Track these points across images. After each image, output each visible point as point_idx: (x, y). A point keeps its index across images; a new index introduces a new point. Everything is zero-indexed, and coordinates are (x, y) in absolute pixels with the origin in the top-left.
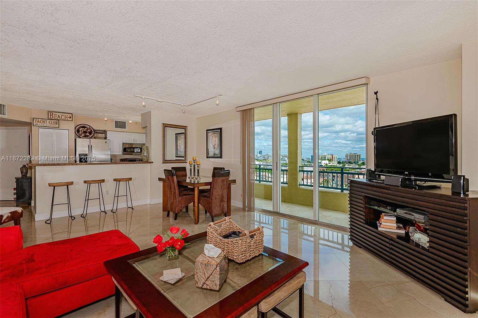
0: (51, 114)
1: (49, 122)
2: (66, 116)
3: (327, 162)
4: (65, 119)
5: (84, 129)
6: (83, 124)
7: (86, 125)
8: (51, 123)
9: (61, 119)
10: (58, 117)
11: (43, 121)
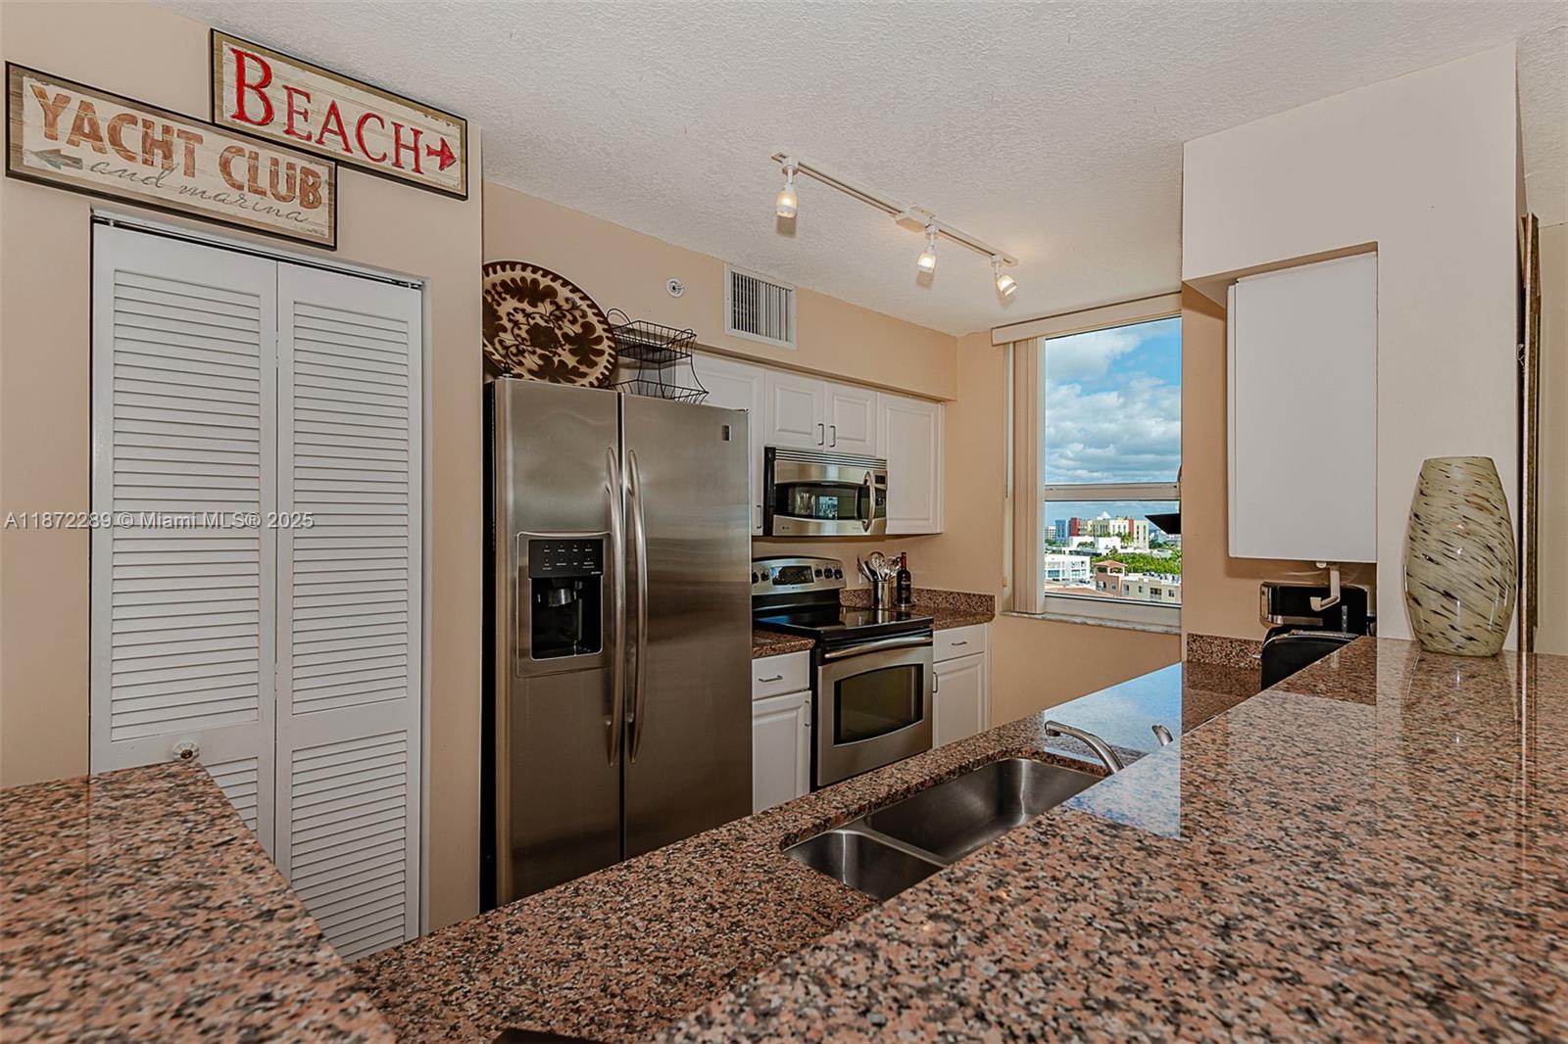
0: (254, 74)
1: (225, 166)
2: (407, 137)
3: (1116, 542)
4: (397, 164)
5: (529, 309)
6: (525, 267)
7: (546, 273)
8: (253, 178)
9: (357, 156)
10: (325, 129)
11: (146, 136)
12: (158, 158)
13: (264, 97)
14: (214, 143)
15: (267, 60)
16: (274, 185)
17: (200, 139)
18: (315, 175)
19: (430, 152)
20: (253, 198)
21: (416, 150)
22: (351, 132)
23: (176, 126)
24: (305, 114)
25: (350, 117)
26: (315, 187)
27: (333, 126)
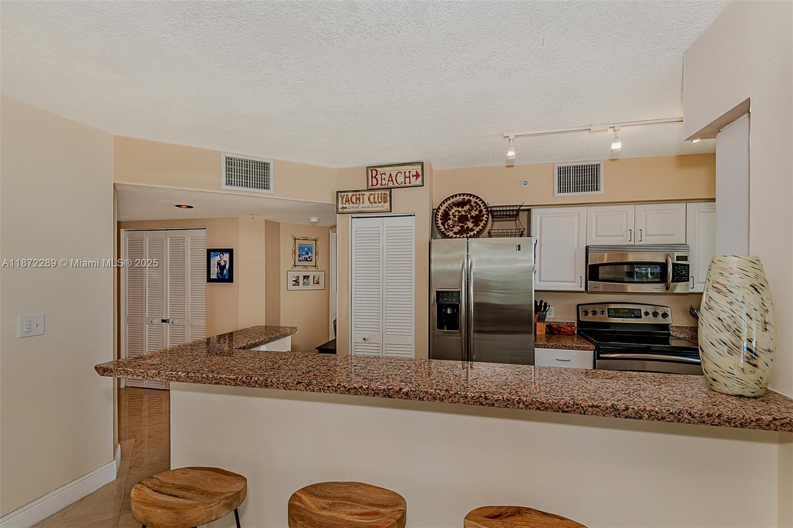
0: (374, 173)
1: (369, 199)
2: (407, 174)
4: (405, 183)
6: (460, 195)
7: (468, 195)
8: (374, 200)
9: (396, 185)
10: (389, 181)
11: (356, 197)
12: (358, 202)
13: (377, 179)
14: (367, 194)
15: (377, 169)
16: (378, 200)
17: (364, 194)
18: (386, 194)
19: (413, 176)
20: (374, 204)
21: (409, 177)
22: (394, 179)
23: (360, 193)
24: (384, 179)
25: (394, 176)
26: (386, 197)
27: (390, 180)
